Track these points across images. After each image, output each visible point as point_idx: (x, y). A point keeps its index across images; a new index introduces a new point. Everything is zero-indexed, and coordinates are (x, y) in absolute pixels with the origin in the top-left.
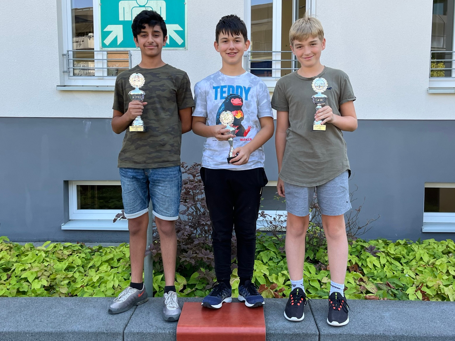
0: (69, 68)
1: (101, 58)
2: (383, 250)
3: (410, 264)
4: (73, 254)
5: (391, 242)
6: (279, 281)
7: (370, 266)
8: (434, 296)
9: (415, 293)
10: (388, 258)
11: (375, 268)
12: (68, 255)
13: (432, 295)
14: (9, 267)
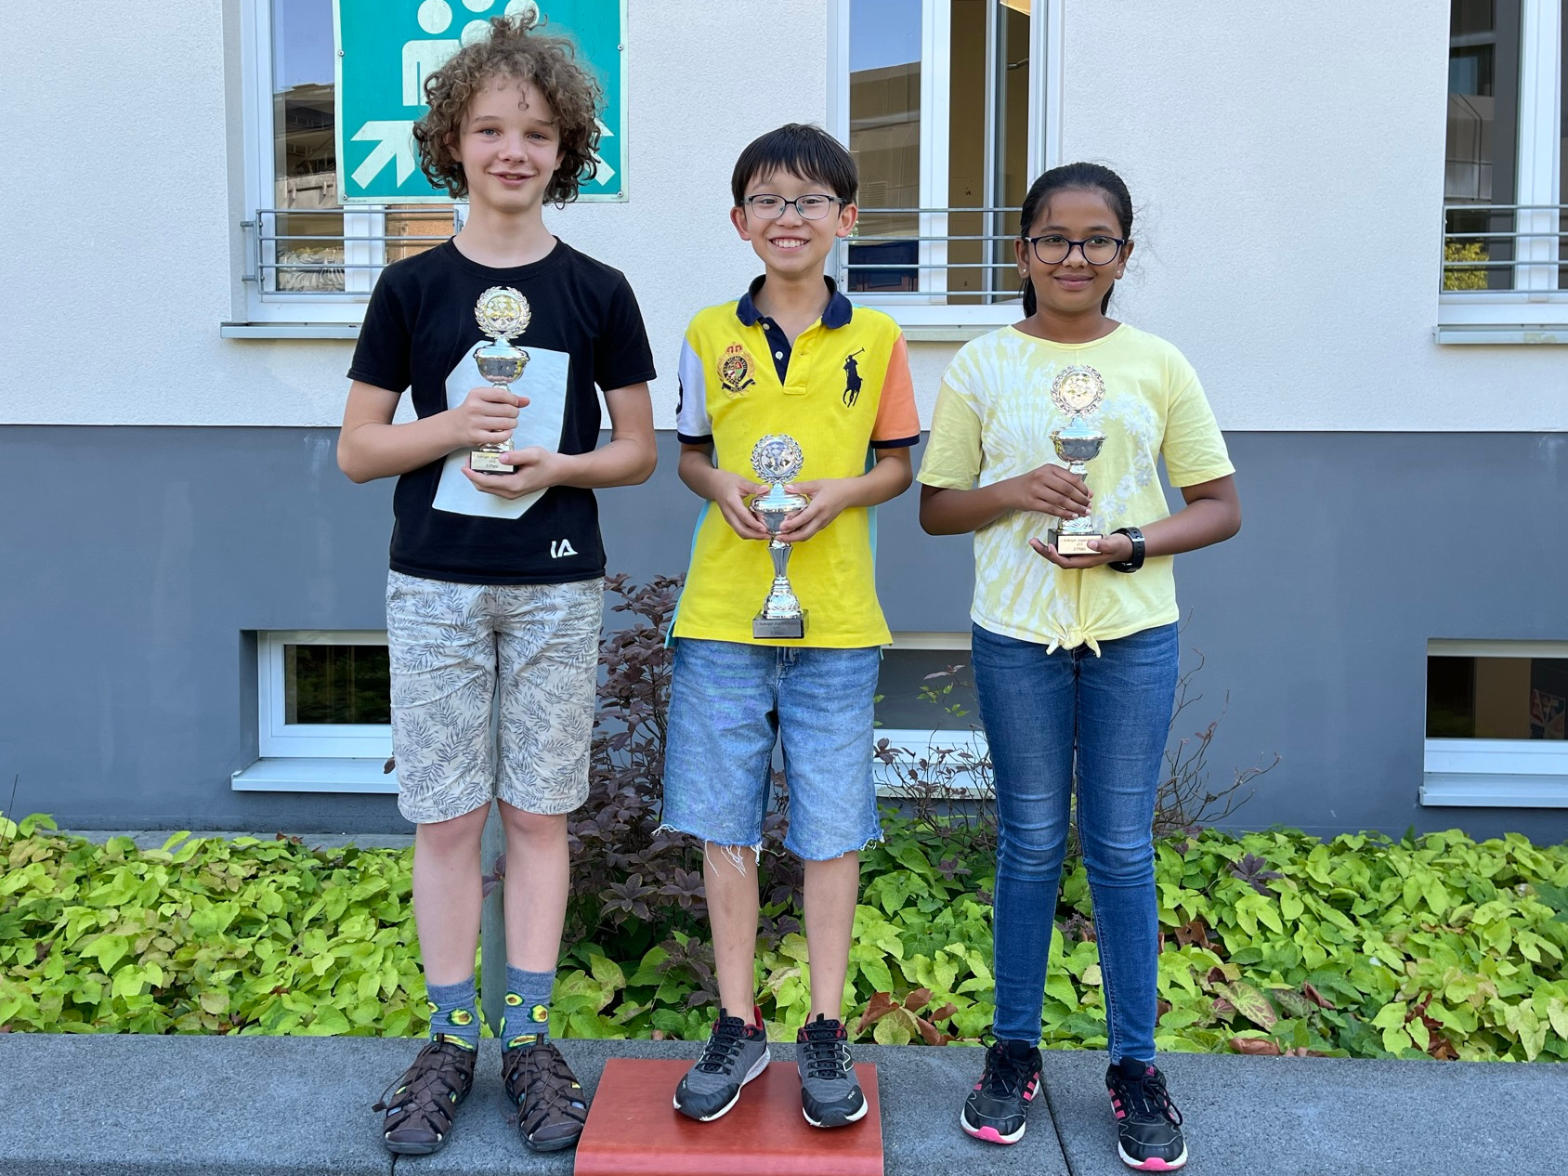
0: (262, 268)
1: (367, 235)
2: (1290, 869)
3: (1382, 919)
4: (261, 874)
5: (1318, 843)
6: (938, 978)
7: (1248, 926)
8: (1471, 1035)
9: (1404, 1028)
10: (1308, 898)
11: (1263, 934)
12: (245, 879)
13: (1462, 1031)
14: (47, 919)
